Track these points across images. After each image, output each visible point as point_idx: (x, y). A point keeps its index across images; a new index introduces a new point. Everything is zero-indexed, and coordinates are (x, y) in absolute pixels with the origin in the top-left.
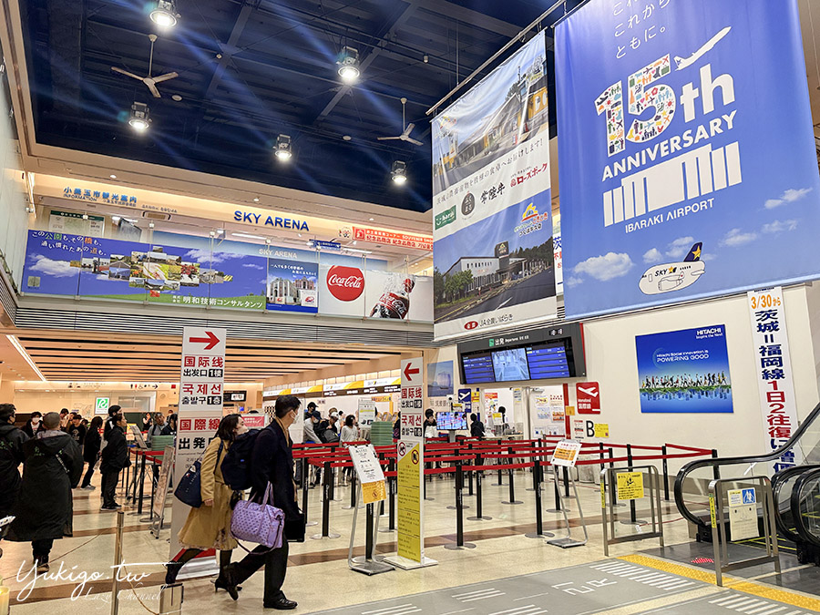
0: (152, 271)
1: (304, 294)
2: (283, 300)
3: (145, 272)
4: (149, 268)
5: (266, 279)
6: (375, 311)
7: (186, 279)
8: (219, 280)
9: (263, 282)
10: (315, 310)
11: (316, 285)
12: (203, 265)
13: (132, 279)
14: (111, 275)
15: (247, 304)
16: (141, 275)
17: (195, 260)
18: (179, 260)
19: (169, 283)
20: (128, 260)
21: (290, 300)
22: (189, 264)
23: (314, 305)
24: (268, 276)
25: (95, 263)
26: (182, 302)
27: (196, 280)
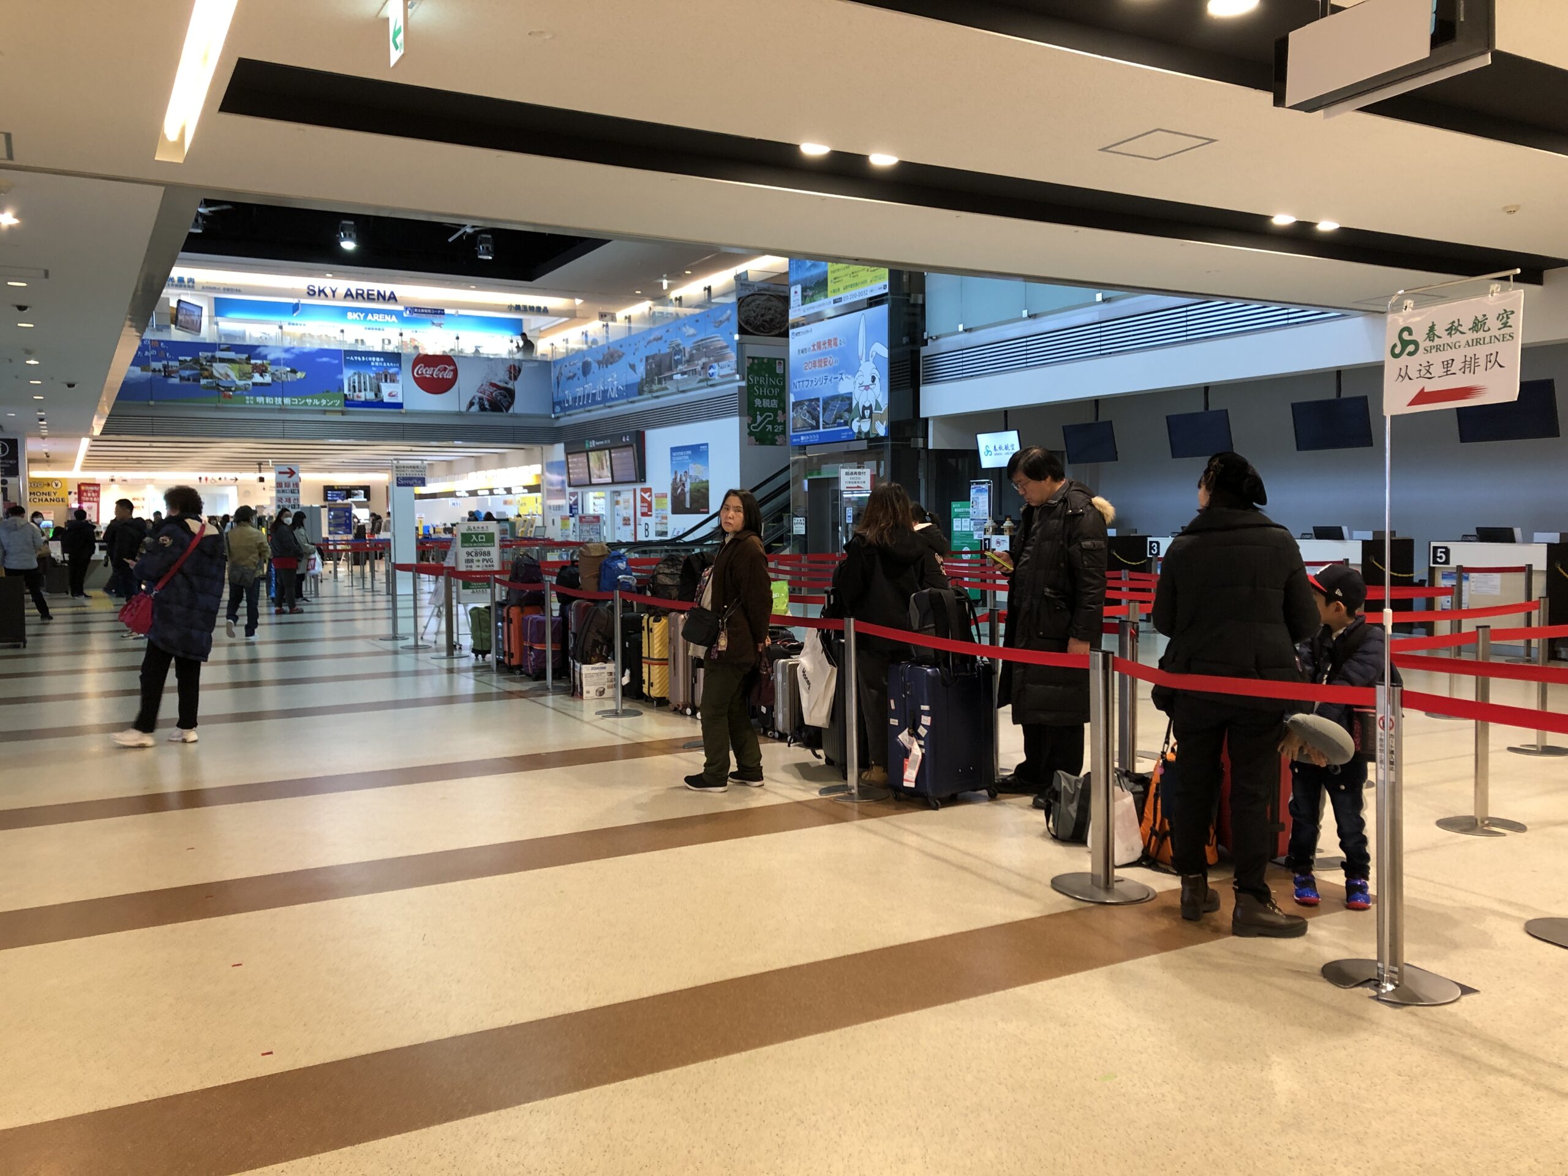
0: (222, 372)
1: (386, 389)
2: (363, 396)
3: (215, 373)
4: (218, 369)
5: (341, 373)
6: (471, 404)
7: (257, 378)
8: (290, 377)
9: (339, 377)
10: (399, 406)
11: (399, 378)
12: (276, 362)
13: (203, 382)
14: (182, 378)
15: (324, 402)
16: (211, 376)
17: (265, 357)
18: (249, 359)
19: (241, 383)
20: (196, 361)
21: (370, 396)
22: (259, 362)
23: (399, 400)
24: (345, 370)
25: (165, 367)
26: (255, 402)
27: (268, 379)
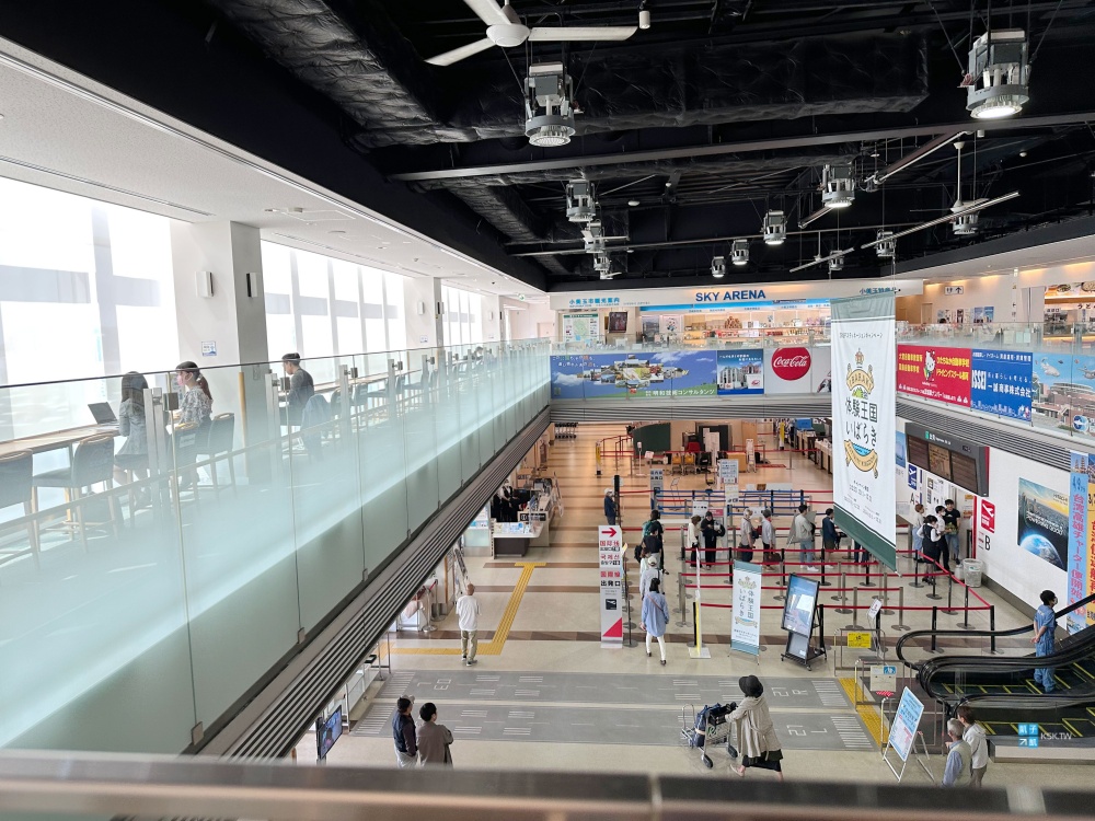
0: (630, 374)
1: (750, 379)
2: (731, 386)
3: (625, 376)
4: (627, 372)
5: (715, 368)
6: (822, 386)
7: (654, 377)
8: (678, 374)
9: (714, 372)
10: (761, 391)
11: (761, 369)
12: (665, 365)
13: (617, 382)
14: (603, 381)
15: (702, 392)
16: (622, 378)
17: (659, 361)
18: (648, 363)
19: (642, 381)
20: (613, 368)
21: (738, 385)
22: (655, 365)
23: (761, 387)
24: (718, 367)
25: (592, 373)
26: (653, 395)
27: (661, 377)
